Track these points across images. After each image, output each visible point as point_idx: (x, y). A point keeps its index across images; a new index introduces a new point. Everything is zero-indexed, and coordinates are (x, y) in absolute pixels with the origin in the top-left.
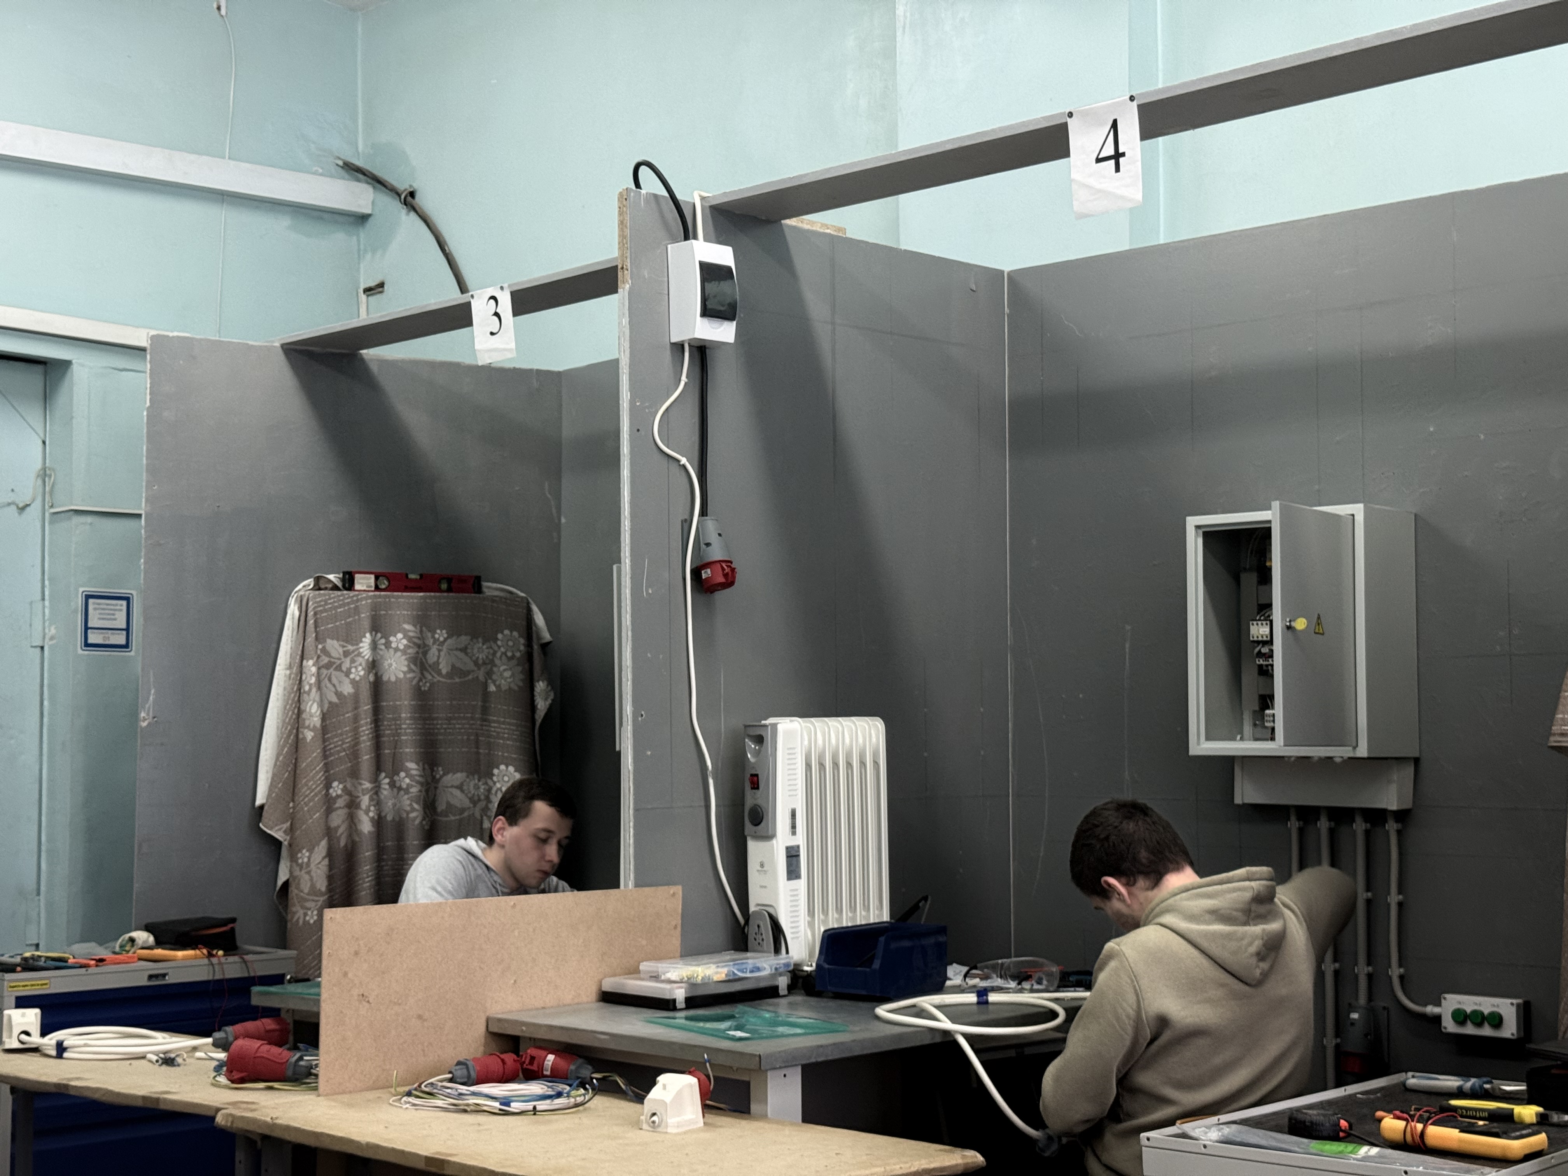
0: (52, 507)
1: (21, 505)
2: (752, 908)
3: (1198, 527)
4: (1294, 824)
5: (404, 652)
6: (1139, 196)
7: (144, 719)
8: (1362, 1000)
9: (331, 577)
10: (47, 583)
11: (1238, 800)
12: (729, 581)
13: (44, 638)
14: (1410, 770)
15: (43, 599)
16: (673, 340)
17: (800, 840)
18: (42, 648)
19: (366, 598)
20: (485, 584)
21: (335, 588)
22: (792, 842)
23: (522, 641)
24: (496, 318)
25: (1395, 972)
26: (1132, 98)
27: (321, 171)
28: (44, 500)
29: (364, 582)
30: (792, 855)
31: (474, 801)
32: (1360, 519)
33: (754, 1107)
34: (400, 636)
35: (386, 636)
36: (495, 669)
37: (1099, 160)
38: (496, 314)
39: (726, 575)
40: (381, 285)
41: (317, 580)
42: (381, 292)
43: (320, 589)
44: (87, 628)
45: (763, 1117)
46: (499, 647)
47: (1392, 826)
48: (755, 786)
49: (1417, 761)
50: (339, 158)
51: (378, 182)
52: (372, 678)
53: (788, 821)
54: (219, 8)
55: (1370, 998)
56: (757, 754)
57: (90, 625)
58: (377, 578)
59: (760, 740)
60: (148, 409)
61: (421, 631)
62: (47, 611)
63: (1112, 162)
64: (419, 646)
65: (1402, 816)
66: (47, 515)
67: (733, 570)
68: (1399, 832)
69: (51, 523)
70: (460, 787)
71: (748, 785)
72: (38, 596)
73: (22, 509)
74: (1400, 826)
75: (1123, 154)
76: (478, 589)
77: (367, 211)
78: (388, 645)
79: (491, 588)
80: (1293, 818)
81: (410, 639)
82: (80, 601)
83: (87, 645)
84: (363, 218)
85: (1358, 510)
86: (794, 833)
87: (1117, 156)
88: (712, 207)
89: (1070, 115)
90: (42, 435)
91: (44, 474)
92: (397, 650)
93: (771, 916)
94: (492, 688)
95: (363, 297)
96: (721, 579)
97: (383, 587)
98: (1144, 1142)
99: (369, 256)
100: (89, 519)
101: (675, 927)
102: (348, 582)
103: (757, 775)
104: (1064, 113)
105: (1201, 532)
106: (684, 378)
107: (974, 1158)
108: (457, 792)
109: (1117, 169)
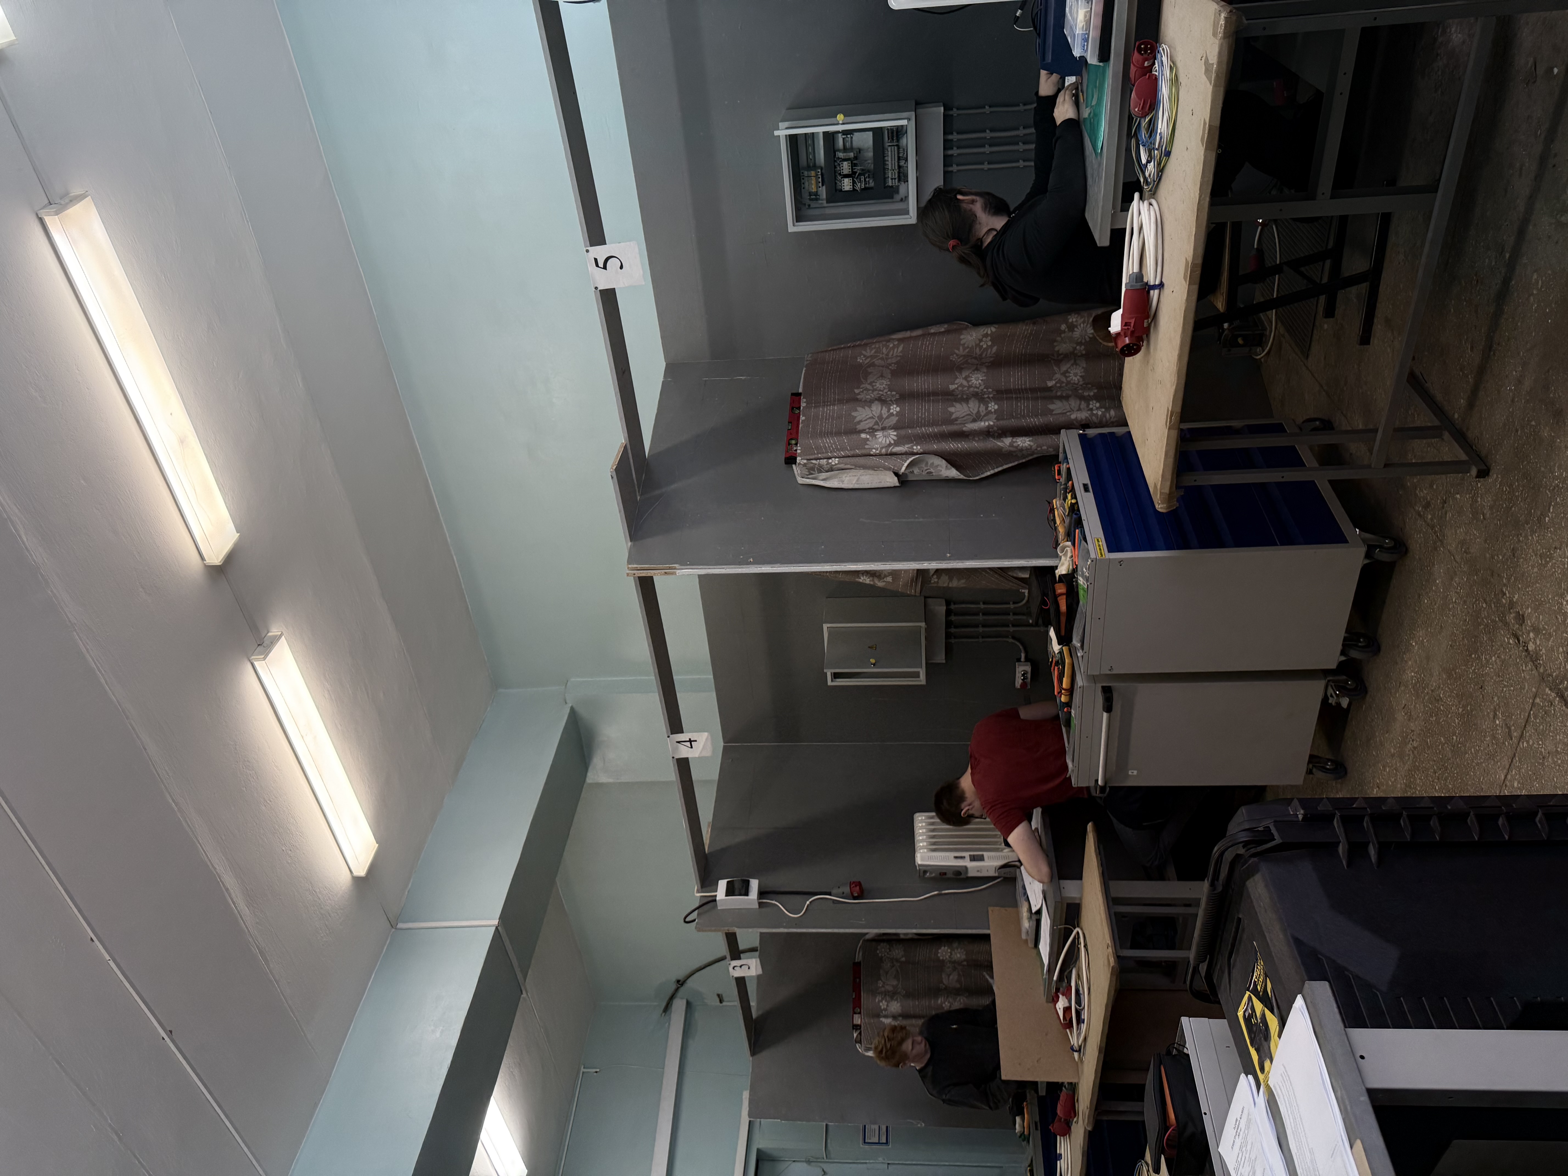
0: (824, 1158)
1: (823, 1173)
2: (997, 875)
3: (832, 681)
4: (953, 641)
5: (888, 1002)
6: (706, 734)
7: (921, 1125)
8: (1024, 617)
9: (855, 1035)
10: (858, 1161)
11: (944, 662)
12: (859, 884)
13: (883, 1163)
14: (930, 600)
15: (866, 1163)
16: (758, 907)
17: (966, 854)
18: (888, 1164)
19: (865, 1020)
20: (856, 961)
21: (860, 1033)
22: (968, 858)
23: (882, 944)
24: (743, 967)
25: (1012, 606)
26: (668, 737)
27: (667, 1024)
28: (820, 1162)
29: (857, 1020)
30: (973, 858)
31: (955, 969)
32: (829, 625)
33: (1077, 902)
34: (881, 1004)
35: (882, 1011)
36: (895, 957)
37: (692, 747)
38: (741, 967)
39: (856, 886)
40: (718, 995)
41: (856, 1042)
42: (722, 995)
43: (861, 1040)
44: (879, 1143)
45: (1081, 899)
46: (885, 955)
47: (953, 607)
48: (945, 874)
49: (925, 597)
50: (661, 1015)
51: (672, 998)
52: (901, 1018)
53: (959, 860)
54: (596, 1072)
55: (1023, 614)
56: (931, 873)
57: (878, 1141)
58: (855, 1013)
59: (925, 872)
60: (781, 1120)
61: (879, 993)
62: (871, 1161)
63: (692, 743)
64: (885, 995)
65: (948, 603)
66: (827, 1160)
67: (854, 882)
68: (954, 604)
69: (830, 1159)
70: (949, 976)
71: (944, 876)
72: (865, 1165)
73: (825, 1173)
74: (952, 603)
75: (690, 739)
76: (859, 963)
77: (685, 1002)
78: (886, 1010)
79: (859, 957)
80: (950, 641)
81: (882, 999)
82: (867, 1147)
83: (887, 1143)
84: (688, 1004)
85: (825, 626)
86: (964, 857)
87: (690, 741)
88: (702, 887)
89: (673, 758)
90: (790, 1162)
91: (809, 1162)
92: (887, 1006)
93: (999, 869)
94: (903, 959)
95: (724, 1004)
96: (858, 888)
97: (859, 1010)
98: (1076, 786)
99: (706, 1001)
100: (829, 1141)
101: (1006, 910)
102: (857, 1027)
103: (940, 874)
104: (673, 760)
105: (834, 680)
106: (774, 902)
107: (1090, 827)
108: (951, 977)
109: (696, 741)
